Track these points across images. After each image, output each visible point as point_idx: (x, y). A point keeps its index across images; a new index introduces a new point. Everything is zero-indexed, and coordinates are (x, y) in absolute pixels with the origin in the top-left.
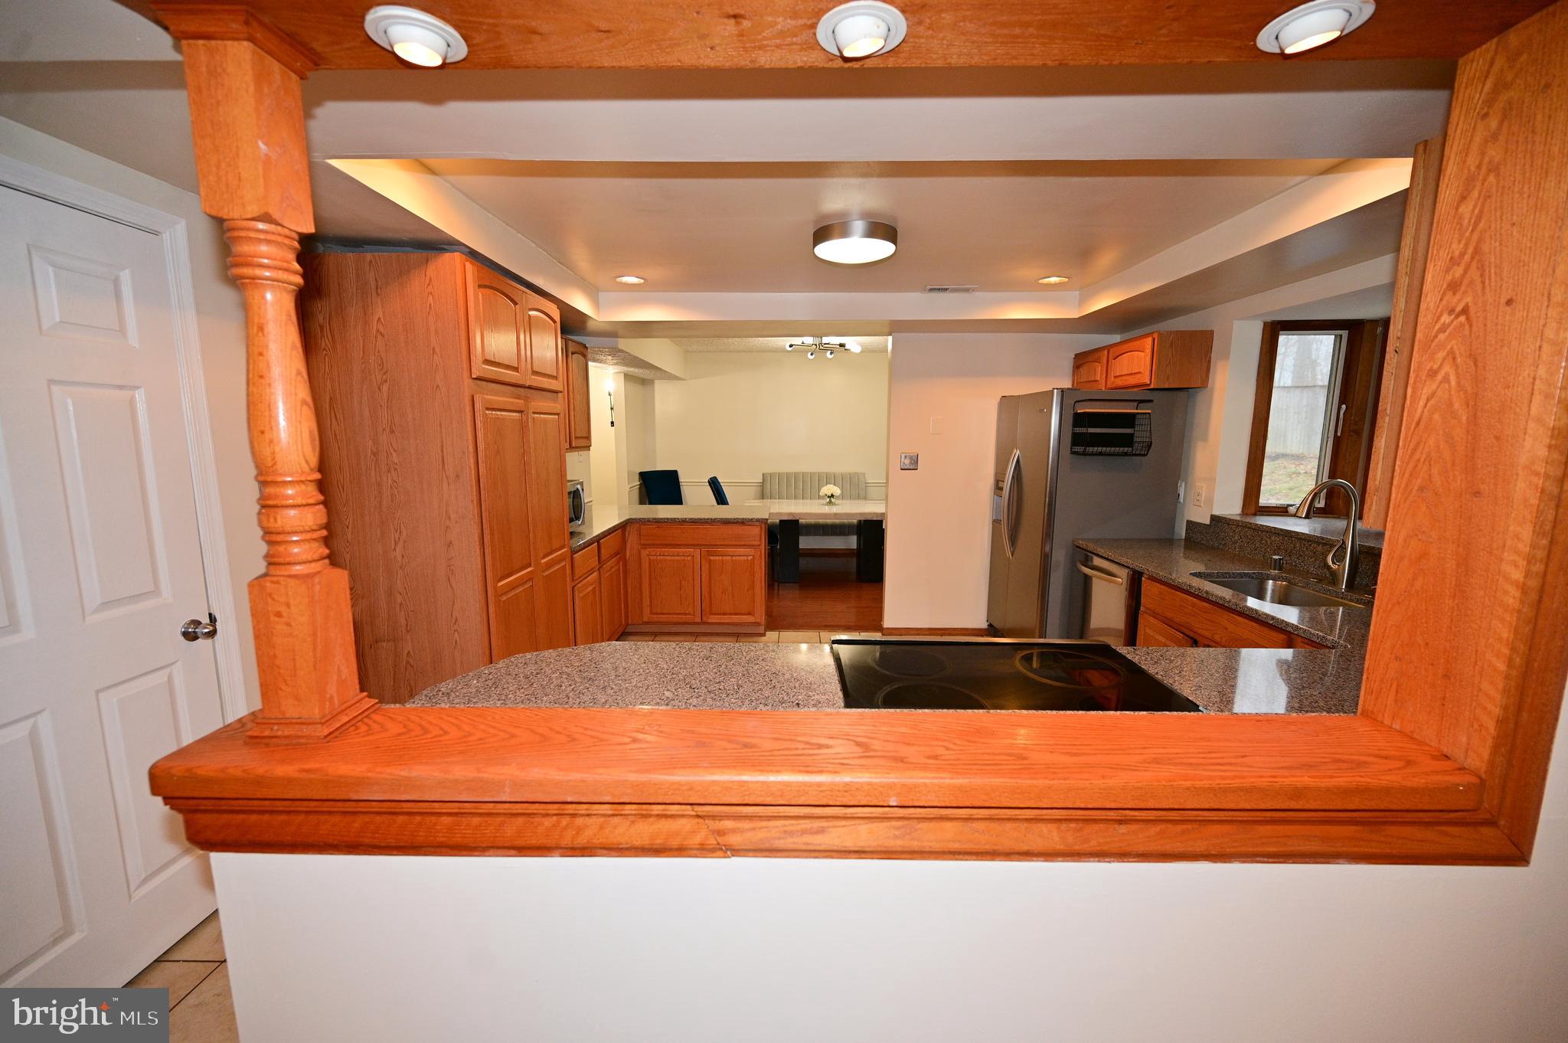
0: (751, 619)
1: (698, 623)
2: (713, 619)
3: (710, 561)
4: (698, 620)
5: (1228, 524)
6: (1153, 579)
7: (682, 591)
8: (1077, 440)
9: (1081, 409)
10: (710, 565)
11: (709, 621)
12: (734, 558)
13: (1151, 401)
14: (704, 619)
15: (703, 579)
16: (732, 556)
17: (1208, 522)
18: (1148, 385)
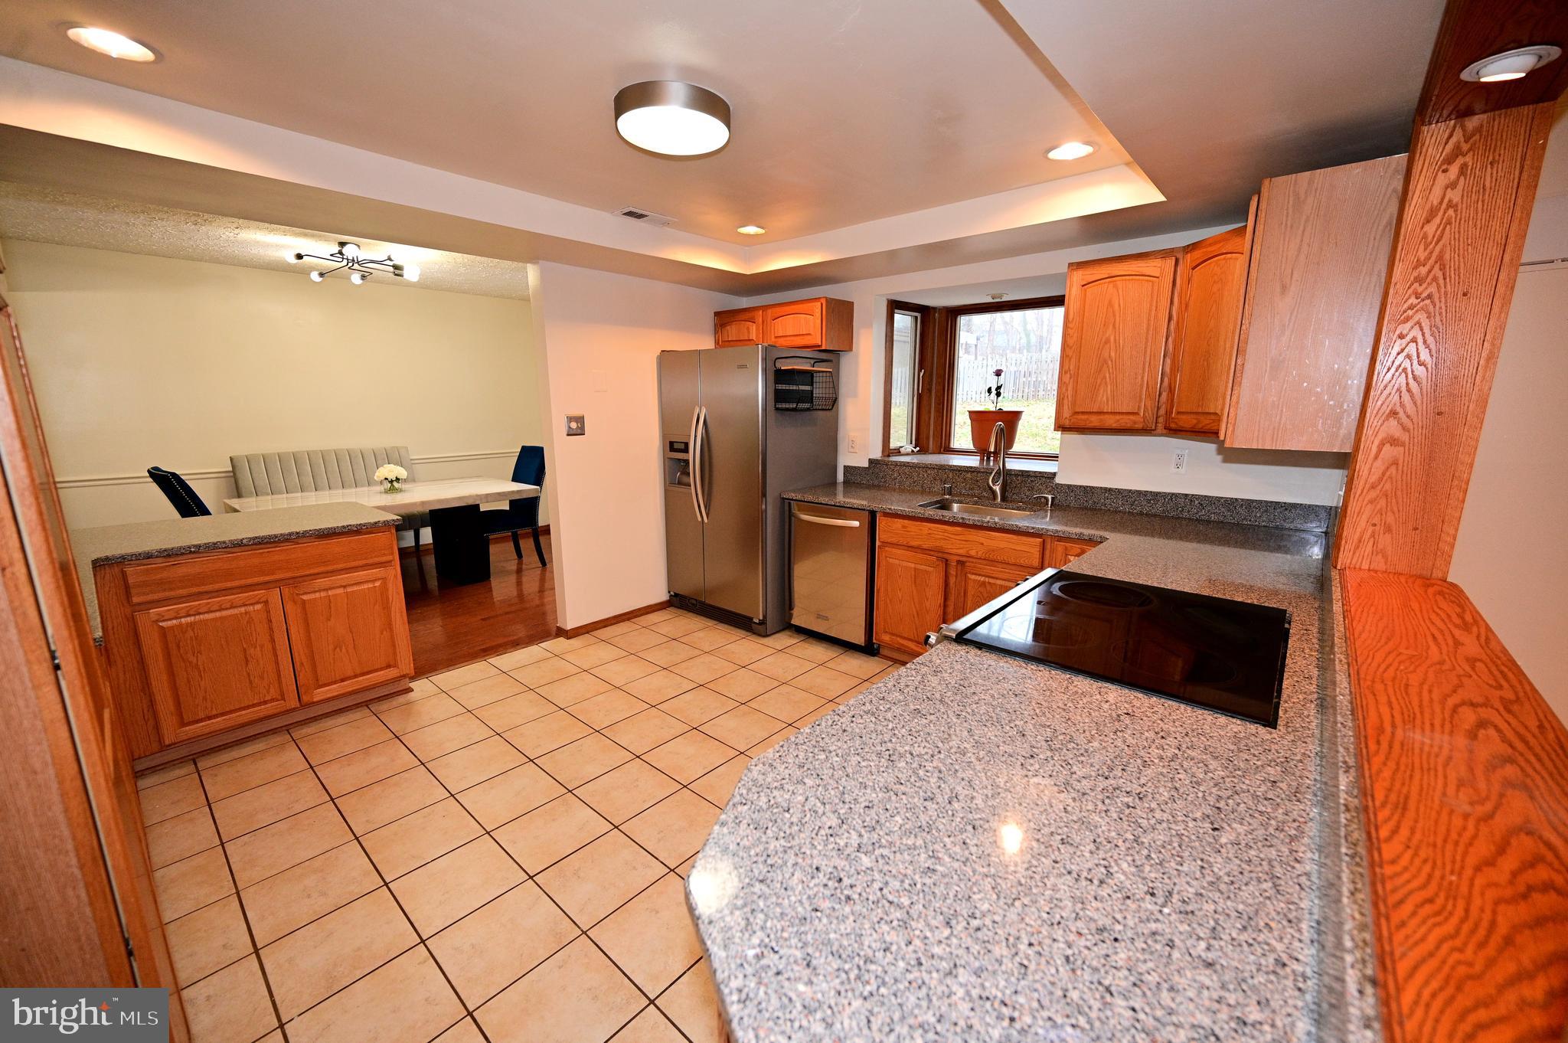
0: (392, 673)
1: (294, 710)
2: (320, 694)
3: (304, 602)
4: (294, 703)
5: (887, 465)
6: (886, 514)
7: (250, 666)
8: (780, 397)
9: (785, 366)
10: (304, 608)
11: (315, 700)
12: (349, 589)
13: (831, 361)
14: (305, 699)
15: (293, 637)
16: (345, 587)
17: (866, 465)
18: (819, 346)
